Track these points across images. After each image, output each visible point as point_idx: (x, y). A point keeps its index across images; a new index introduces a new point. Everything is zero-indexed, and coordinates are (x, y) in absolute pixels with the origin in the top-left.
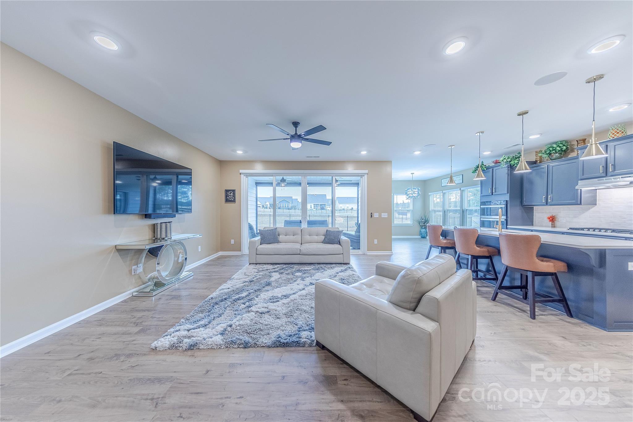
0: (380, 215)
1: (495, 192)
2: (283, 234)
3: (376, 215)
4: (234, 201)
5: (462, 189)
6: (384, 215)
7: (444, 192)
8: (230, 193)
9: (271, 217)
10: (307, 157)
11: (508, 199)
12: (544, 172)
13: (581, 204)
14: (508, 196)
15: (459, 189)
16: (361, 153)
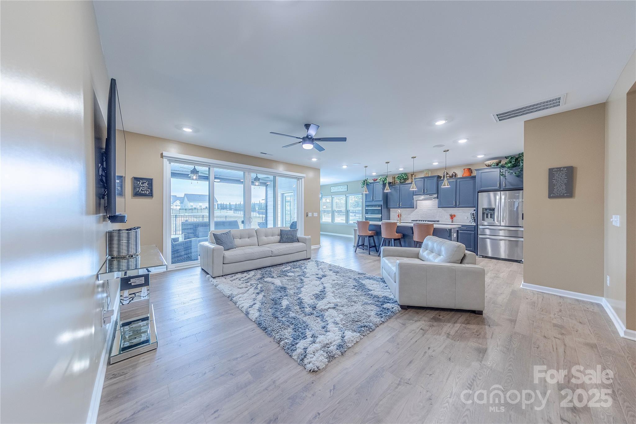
0: (313, 215)
1: (375, 199)
2: (237, 237)
3: (310, 215)
4: (151, 195)
5: (347, 195)
6: (316, 215)
7: (333, 196)
8: (143, 183)
9: (204, 218)
10: (261, 153)
11: (382, 204)
12: (398, 189)
13: (414, 208)
14: (383, 202)
15: (345, 195)
16: (312, 160)
